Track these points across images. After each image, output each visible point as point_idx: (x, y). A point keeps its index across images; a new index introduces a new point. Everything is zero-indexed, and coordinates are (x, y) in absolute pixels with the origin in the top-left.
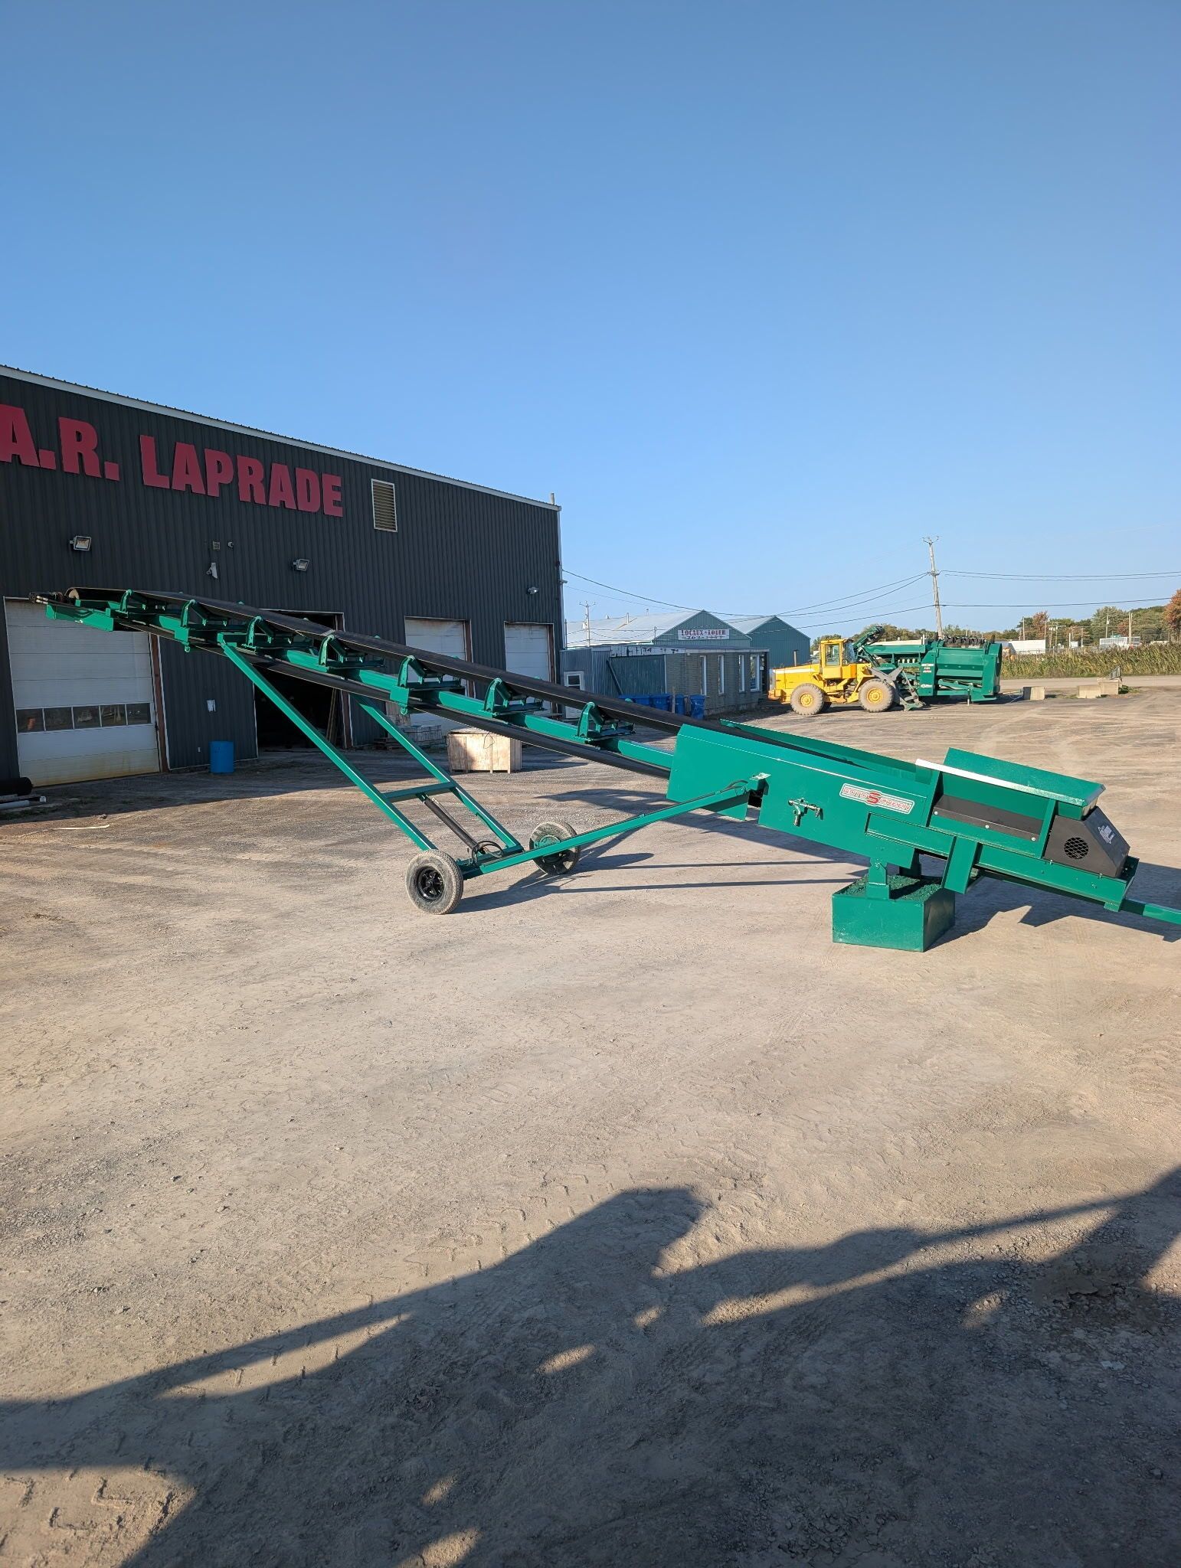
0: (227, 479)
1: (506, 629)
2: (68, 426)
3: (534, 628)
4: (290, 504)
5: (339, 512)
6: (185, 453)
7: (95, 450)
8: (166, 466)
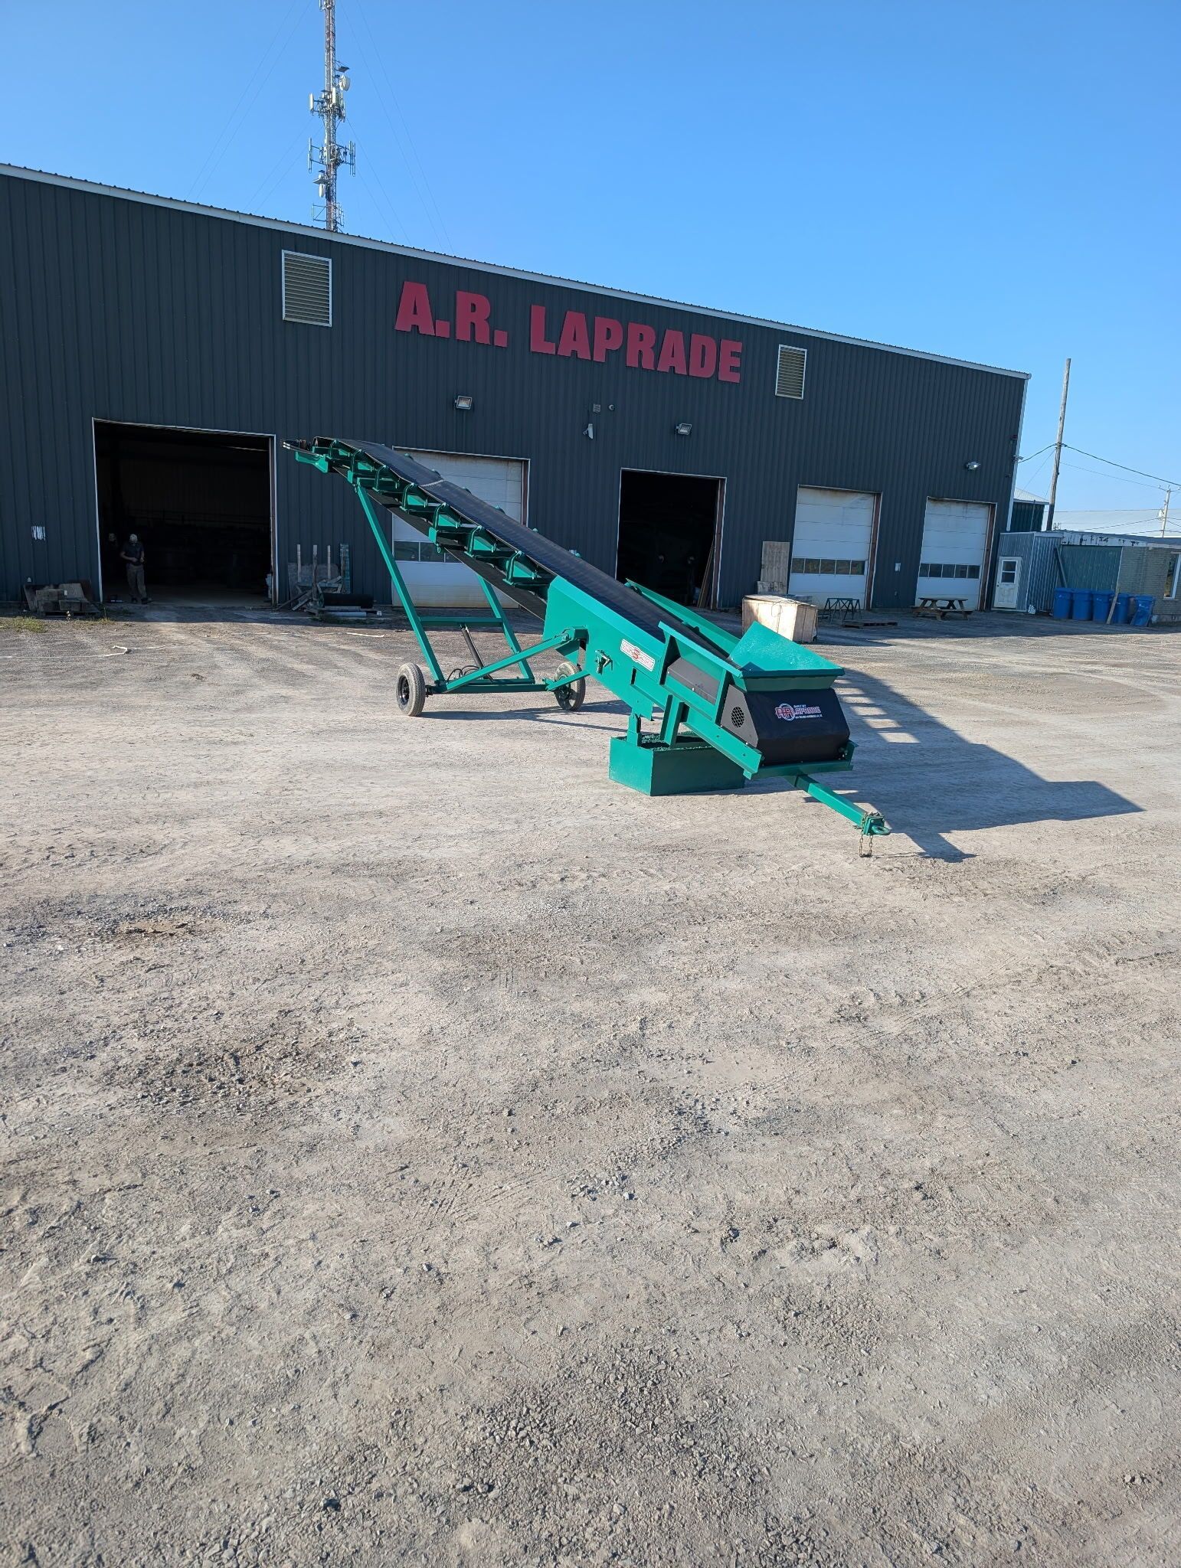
0: (615, 345)
1: (929, 505)
2: (463, 299)
3: (970, 507)
4: (681, 370)
5: (736, 378)
6: (574, 321)
7: (487, 320)
8: (554, 332)
